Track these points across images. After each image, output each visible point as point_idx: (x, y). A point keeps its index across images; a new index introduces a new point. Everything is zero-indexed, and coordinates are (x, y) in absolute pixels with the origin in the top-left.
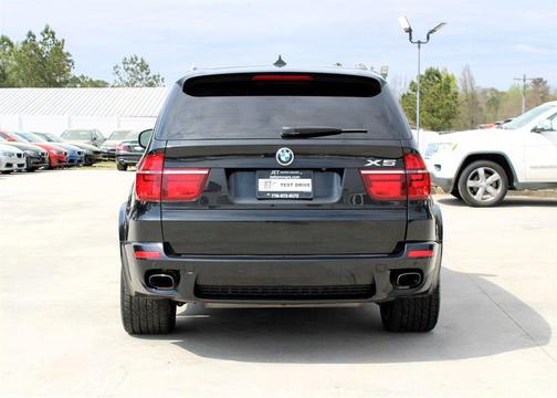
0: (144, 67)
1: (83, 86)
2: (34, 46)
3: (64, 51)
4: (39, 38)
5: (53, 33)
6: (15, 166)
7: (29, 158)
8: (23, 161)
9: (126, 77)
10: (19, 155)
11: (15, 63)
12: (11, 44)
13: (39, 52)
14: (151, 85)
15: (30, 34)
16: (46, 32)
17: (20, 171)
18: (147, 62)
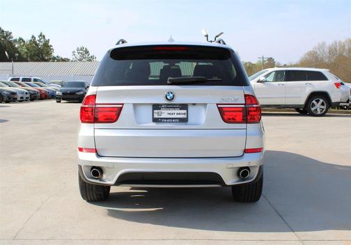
0: (87, 52)
1: (58, 61)
2: (35, 42)
3: (50, 44)
4: (37, 38)
5: (44, 36)
6: (25, 99)
7: (31, 95)
8: (28, 96)
9: (78, 56)
10: (27, 93)
11: (26, 50)
12: (24, 42)
13: (37, 45)
14: (90, 60)
15: (33, 37)
16: (41, 35)
17: (27, 100)
18: (88, 49)
